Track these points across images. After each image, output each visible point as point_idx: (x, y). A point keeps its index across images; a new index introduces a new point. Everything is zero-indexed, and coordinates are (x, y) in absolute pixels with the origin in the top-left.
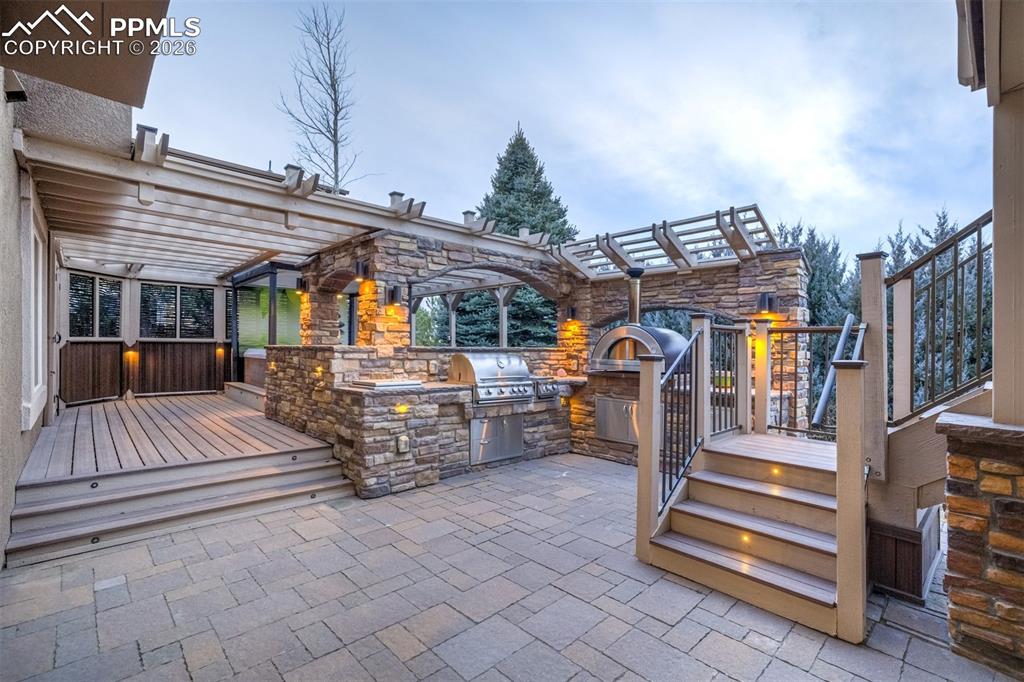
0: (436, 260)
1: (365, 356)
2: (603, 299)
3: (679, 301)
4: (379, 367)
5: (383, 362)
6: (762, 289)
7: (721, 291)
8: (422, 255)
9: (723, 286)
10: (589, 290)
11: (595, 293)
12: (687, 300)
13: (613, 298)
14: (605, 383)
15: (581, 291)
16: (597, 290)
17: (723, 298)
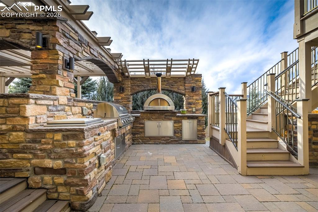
0: (86, 50)
1: (52, 103)
2: (136, 84)
3: (166, 87)
4: (59, 111)
5: (62, 107)
6: (192, 85)
7: (179, 85)
8: (80, 44)
9: (180, 83)
10: (130, 81)
11: (132, 82)
12: (168, 87)
13: (140, 85)
14: (149, 115)
15: (126, 81)
16: (133, 81)
17: (180, 87)
